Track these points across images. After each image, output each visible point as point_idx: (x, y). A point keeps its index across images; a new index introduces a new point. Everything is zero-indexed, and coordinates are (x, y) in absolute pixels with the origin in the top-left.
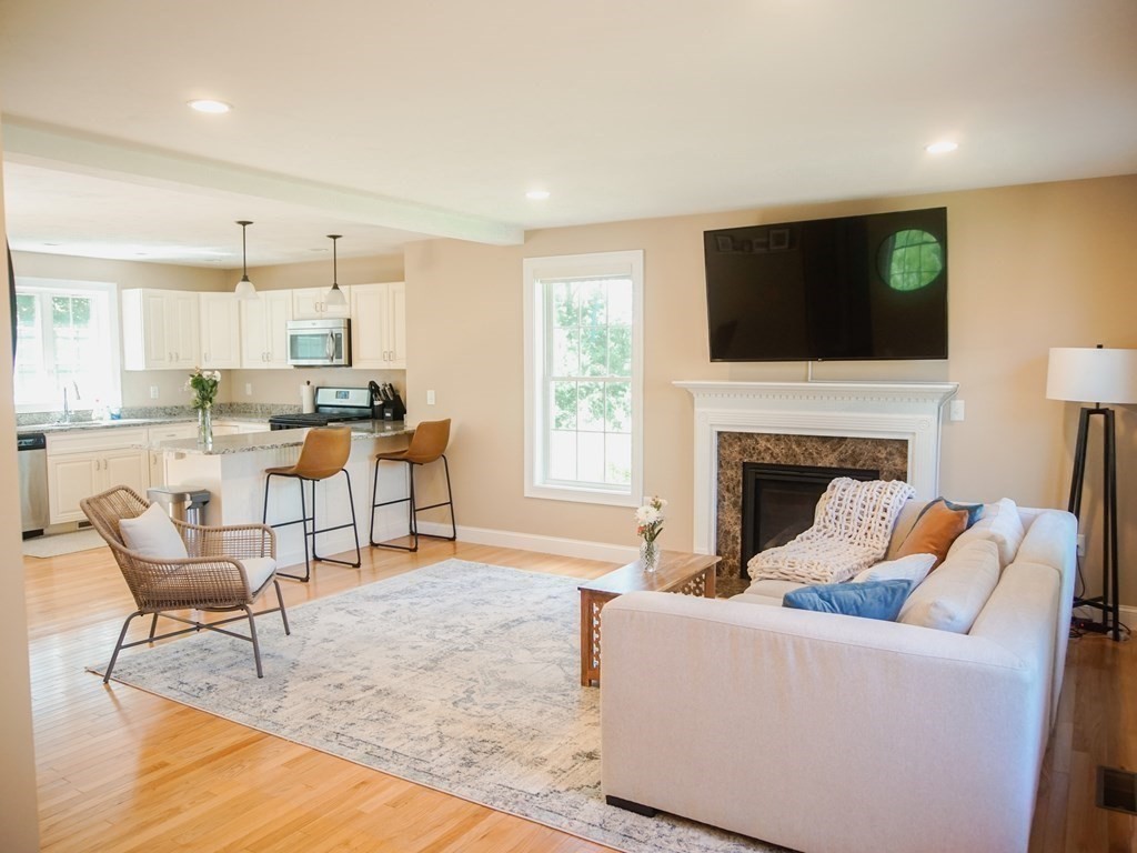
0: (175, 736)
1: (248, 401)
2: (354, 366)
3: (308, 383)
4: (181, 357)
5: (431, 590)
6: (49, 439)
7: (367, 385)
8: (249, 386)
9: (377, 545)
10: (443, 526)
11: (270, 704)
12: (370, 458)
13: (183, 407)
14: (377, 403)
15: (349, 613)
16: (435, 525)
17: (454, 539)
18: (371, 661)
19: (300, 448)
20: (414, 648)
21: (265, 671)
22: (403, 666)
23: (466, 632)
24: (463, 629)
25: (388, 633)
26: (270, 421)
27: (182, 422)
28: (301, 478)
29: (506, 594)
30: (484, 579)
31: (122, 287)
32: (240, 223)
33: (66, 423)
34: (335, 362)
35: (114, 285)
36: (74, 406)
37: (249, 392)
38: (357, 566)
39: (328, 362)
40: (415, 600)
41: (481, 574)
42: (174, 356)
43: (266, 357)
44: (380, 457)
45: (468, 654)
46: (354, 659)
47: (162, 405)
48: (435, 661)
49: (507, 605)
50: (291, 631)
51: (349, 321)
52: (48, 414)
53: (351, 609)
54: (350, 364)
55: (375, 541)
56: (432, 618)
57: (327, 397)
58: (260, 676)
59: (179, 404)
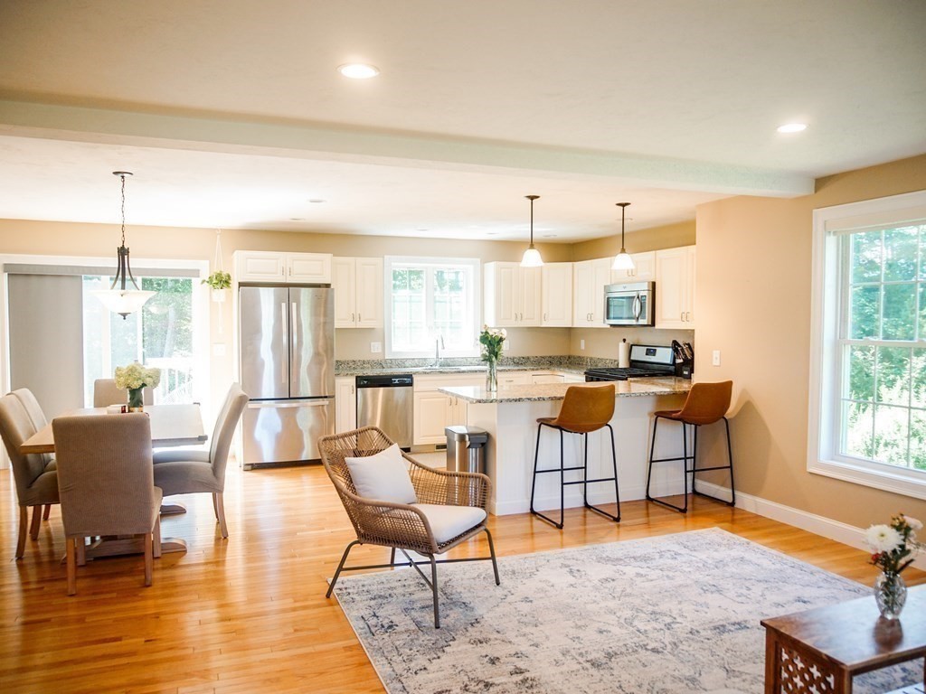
0: (321, 673)
1: (581, 355)
2: (657, 327)
3: (624, 340)
4: (525, 316)
5: (670, 561)
6: (416, 378)
7: (670, 344)
8: (583, 342)
9: (652, 500)
10: (723, 489)
11: (421, 661)
12: (649, 414)
13: (528, 358)
14: (679, 361)
15: (571, 572)
16: (717, 487)
17: (732, 504)
18: (547, 637)
19: (562, 401)
20: (601, 632)
21: (443, 622)
22: (573, 652)
23: (668, 626)
24: (668, 620)
25: (589, 607)
26: (585, 373)
27: (519, 370)
28: (561, 430)
29: (747, 584)
30: (734, 559)
31: (485, 261)
32: (528, 197)
33: (437, 367)
34: (642, 322)
35: (479, 260)
36: (443, 354)
37: (583, 347)
38: (617, 520)
39: (633, 322)
40: (642, 571)
41: (737, 552)
42: (519, 316)
43: (590, 317)
44: (659, 414)
45: (654, 657)
46: (533, 630)
47: (511, 355)
48: (610, 656)
49: (739, 599)
50: (501, 581)
51: (654, 284)
52: (425, 359)
53: (575, 568)
54: (653, 324)
55: (651, 496)
56: (646, 597)
57: (639, 354)
58: (437, 627)
59: (525, 355)
